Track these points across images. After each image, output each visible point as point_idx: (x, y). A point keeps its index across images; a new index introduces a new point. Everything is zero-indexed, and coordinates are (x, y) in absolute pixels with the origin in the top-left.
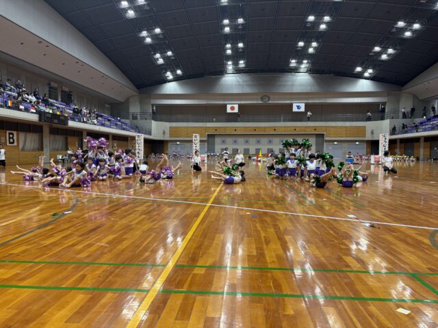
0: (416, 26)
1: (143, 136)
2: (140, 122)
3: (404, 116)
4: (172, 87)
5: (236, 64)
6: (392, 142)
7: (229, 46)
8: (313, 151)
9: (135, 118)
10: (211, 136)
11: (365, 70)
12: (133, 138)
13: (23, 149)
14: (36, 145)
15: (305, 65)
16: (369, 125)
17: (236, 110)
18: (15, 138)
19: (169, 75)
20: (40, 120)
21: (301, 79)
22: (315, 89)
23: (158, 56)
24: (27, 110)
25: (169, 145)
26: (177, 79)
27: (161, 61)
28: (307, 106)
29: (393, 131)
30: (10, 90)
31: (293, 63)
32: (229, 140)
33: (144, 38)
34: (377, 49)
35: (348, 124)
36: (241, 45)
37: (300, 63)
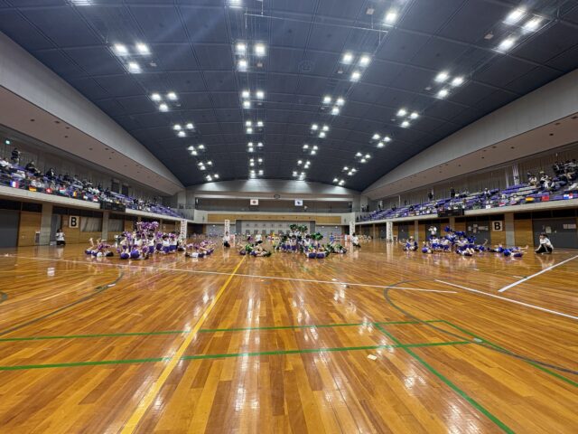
0: (368, 156)
1: (186, 221)
2: (185, 211)
3: (363, 210)
4: (211, 186)
5: (257, 172)
6: (357, 227)
7: (252, 160)
8: (308, 233)
9: (181, 207)
10: (238, 221)
11: (339, 180)
12: (179, 222)
13: (84, 231)
14: (96, 228)
15: (303, 175)
16: (344, 216)
17: (257, 204)
18: (77, 222)
19: (209, 178)
20: (101, 208)
21: (300, 184)
22: (309, 191)
23: (201, 164)
24: (90, 200)
25: (207, 227)
26: (215, 180)
27: (203, 168)
28: (304, 202)
29: (357, 220)
30: (77, 184)
31: (295, 174)
32: (252, 224)
33: (191, 151)
34: (346, 168)
35: (330, 215)
36: (260, 160)
37: (299, 174)
